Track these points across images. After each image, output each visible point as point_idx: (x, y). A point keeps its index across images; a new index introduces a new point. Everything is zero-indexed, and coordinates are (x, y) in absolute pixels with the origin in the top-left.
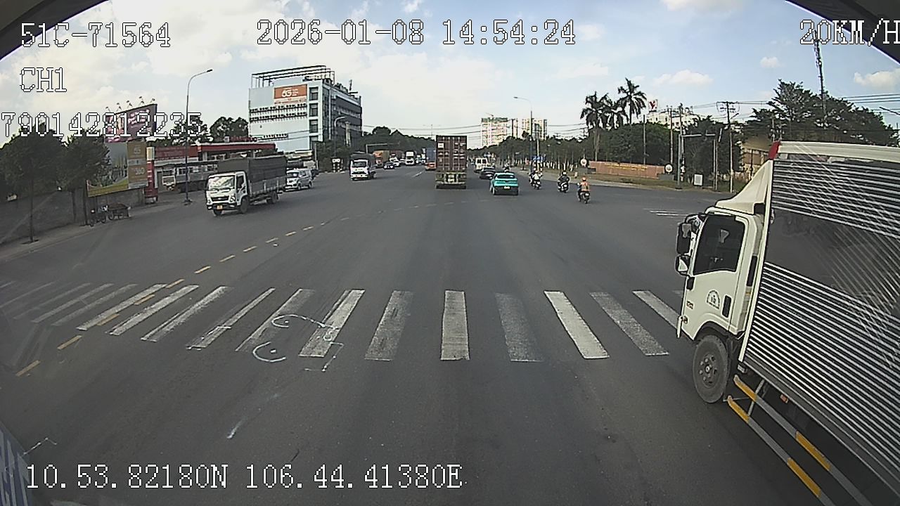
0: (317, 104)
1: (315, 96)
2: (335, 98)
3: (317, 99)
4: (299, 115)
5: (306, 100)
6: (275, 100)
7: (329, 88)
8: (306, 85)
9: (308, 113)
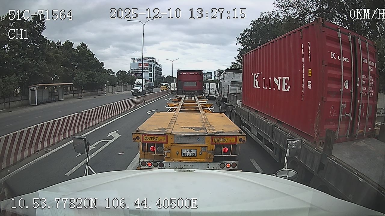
0: (151, 69)
1: (151, 66)
2: (156, 67)
3: (152, 67)
4: (146, 72)
5: (148, 67)
6: (139, 67)
7: (154, 64)
8: (148, 63)
9: (149, 71)
